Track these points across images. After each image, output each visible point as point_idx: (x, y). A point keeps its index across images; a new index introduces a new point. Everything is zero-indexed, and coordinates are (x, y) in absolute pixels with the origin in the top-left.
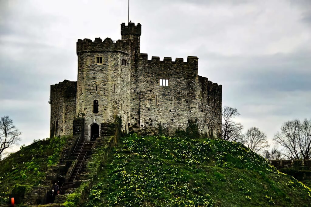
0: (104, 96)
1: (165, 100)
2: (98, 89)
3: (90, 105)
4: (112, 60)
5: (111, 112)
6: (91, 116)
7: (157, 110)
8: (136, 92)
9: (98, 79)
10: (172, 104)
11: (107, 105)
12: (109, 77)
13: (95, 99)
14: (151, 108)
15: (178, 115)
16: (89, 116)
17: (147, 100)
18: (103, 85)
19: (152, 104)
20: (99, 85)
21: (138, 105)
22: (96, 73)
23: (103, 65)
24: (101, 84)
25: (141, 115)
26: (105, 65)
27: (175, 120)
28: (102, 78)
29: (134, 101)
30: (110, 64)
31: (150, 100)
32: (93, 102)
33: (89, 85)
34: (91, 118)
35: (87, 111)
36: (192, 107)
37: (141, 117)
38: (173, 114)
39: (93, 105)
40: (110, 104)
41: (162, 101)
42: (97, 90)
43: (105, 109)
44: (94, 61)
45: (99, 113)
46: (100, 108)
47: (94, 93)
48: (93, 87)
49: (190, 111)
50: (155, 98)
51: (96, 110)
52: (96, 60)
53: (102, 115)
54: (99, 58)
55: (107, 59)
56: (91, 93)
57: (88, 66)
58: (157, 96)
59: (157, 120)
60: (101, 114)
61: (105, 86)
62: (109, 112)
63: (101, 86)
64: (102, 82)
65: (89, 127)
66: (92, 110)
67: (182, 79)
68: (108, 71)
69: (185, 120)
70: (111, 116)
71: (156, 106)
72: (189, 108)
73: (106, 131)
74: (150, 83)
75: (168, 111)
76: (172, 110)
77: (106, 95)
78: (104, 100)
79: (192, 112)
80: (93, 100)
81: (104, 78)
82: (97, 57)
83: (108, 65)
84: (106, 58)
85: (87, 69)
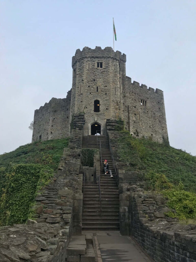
0: (106, 97)
1: (146, 117)
2: (99, 90)
3: (90, 105)
4: (113, 66)
5: (113, 112)
6: (91, 115)
7: (141, 124)
8: (125, 105)
9: (99, 80)
10: (150, 121)
11: (109, 105)
12: (110, 79)
13: (95, 99)
14: (136, 121)
15: (155, 131)
16: (89, 115)
17: (133, 114)
18: (104, 87)
19: (137, 119)
20: (100, 86)
21: (126, 116)
22: (96, 76)
23: (104, 69)
24: (101, 85)
25: (130, 125)
26: (106, 69)
27: (154, 135)
28: (103, 80)
29: (124, 112)
30: (111, 68)
31: (135, 114)
32: (94, 102)
33: (89, 86)
34: (91, 117)
35: (87, 110)
36: (164, 127)
37: (130, 127)
38: (152, 129)
39: (94, 104)
40: (112, 104)
41: (144, 118)
42: (97, 91)
43: (107, 109)
44: (94, 66)
45: (100, 112)
46: (102, 108)
47: (95, 94)
48: (93, 88)
49: (163, 130)
50: (139, 114)
51: (97, 109)
52: (96, 65)
53: (104, 115)
54: (100, 63)
55: (108, 64)
56: (91, 94)
57: (88, 70)
58: (140, 112)
59: (141, 132)
60: (103, 113)
61: (106, 87)
62: (112, 111)
63: (102, 87)
64: (103, 83)
65: (90, 126)
66: (93, 109)
67: (155, 103)
68: (109, 75)
69: (160, 136)
70: (113, 116)
71: (140, 120)
72: (162, 127)
73: (113, 127)
74: (134, 100)
75: (149, 126)
76: (151, 127)
77: (108, 95)
78: (106, 100)
79: (164, 130)
80: (94, 100)
81: (105, 80)
82: (97, 62)
83: (109, 69)
84: (106, 63)
85: (87, 72)
